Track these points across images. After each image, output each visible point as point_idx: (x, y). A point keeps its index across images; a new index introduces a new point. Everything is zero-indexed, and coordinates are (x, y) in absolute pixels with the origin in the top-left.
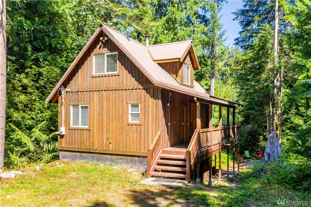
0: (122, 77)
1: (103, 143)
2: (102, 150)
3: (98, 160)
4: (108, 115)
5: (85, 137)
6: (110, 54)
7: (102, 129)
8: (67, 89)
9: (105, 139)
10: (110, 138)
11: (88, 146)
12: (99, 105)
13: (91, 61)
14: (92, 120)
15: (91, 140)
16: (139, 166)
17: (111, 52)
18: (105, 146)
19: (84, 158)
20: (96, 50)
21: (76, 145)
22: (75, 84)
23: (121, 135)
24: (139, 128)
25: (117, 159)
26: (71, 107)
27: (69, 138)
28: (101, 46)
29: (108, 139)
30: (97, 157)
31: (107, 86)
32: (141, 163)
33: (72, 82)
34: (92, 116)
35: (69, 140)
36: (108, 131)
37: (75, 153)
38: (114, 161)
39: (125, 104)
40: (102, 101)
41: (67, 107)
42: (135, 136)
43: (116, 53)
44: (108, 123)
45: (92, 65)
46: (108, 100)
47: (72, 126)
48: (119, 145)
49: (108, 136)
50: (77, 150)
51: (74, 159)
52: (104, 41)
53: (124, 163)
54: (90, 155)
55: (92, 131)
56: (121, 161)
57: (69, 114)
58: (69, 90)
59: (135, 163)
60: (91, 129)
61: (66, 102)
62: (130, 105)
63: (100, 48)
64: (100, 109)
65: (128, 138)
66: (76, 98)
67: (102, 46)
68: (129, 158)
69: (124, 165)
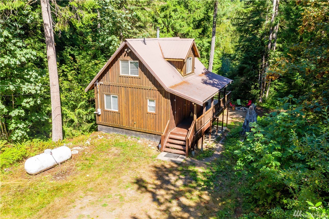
0: (142, 79)
1: (129, 123)
2: (129, 128)
3: (126, 133)
4: (132, 104)
5: (116, 118)
6: (133, 61)
7: (129, 113)
8: (101, 83)
9: (131, 120)
10: (135, 120)
11: (119, 123)
12: (125, 97)
13: (118, 64)
14: (121, 107)
15: (121, 120)
16: (155, 140)
17: (133, 60)
18: (131, 125)
19: (116, 131)
20: (122, 57)
21: (110, 122)
22: (107, 80)
23: (142, 119)
24: (154, 116)
25: (140, 134)
26: (105, 95)
27: (105, 117)
28: (125, 54)
29: (133, 121)
30: (126, 132)
31: (131, 85)
32: (156, 138)
33: (105, 78)
34: (121, 104)
35: (105, 118)
36: (133, 116)
37: (110, 127)
38: (138, 135)
39: (145, 99)
40: (128, 95)
41: (101, 95)
42: (152, 121)
43: (138, 61)
44: (133, 110)
45: (119, 67)
46: (132, 94)
47: (106, 109)
48: (141, 125)
49: (133, 119)
50: (110, 126)
51: (109, 131)
52: (128, 51)
53: (144, 137)
54: (120, 129)
55: (121, 114)
56: (143, 136)
57: (103, 100)
58: (102, 83)
59: (152, 138)
60: (121, 112)
61: (100, 91)
62: (148, 100)
63: (125, 56)
64: (126, 100)
65: (147, 122)
66: (108, 90)
67: (127, 54)
68: (148, 134)
69: (145, 138)
